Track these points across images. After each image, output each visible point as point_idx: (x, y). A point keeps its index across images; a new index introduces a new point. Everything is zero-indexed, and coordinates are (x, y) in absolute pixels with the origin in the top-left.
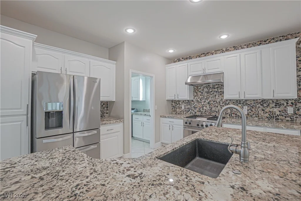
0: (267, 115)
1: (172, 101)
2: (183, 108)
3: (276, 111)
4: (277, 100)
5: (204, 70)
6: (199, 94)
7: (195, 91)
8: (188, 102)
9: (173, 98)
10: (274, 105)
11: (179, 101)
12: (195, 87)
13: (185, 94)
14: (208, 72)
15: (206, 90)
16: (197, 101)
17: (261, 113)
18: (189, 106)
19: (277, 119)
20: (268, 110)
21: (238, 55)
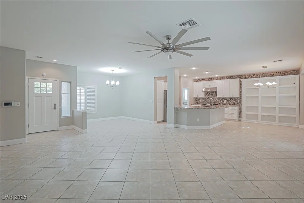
0: (232, 103)
1: (196, 98)
2: (201, 101)
3: (235, 102)
4: (235, 98)
5: (210, 86)
6: (208, 95)
7: (206, 94)
8: (203, 98)
9: (197, 97)
10: (234, 100)
11: (199, 98)
12: (207, 93)
13: (202, 95)
14: (212, 87)
15: (211, 93)
16: (207, 98)
17: (230, 102)
18: (203, 100)
19: (235, 104)
20: (232, 101)
21: (222, 81)
